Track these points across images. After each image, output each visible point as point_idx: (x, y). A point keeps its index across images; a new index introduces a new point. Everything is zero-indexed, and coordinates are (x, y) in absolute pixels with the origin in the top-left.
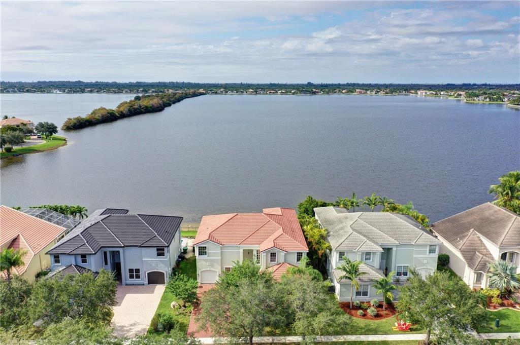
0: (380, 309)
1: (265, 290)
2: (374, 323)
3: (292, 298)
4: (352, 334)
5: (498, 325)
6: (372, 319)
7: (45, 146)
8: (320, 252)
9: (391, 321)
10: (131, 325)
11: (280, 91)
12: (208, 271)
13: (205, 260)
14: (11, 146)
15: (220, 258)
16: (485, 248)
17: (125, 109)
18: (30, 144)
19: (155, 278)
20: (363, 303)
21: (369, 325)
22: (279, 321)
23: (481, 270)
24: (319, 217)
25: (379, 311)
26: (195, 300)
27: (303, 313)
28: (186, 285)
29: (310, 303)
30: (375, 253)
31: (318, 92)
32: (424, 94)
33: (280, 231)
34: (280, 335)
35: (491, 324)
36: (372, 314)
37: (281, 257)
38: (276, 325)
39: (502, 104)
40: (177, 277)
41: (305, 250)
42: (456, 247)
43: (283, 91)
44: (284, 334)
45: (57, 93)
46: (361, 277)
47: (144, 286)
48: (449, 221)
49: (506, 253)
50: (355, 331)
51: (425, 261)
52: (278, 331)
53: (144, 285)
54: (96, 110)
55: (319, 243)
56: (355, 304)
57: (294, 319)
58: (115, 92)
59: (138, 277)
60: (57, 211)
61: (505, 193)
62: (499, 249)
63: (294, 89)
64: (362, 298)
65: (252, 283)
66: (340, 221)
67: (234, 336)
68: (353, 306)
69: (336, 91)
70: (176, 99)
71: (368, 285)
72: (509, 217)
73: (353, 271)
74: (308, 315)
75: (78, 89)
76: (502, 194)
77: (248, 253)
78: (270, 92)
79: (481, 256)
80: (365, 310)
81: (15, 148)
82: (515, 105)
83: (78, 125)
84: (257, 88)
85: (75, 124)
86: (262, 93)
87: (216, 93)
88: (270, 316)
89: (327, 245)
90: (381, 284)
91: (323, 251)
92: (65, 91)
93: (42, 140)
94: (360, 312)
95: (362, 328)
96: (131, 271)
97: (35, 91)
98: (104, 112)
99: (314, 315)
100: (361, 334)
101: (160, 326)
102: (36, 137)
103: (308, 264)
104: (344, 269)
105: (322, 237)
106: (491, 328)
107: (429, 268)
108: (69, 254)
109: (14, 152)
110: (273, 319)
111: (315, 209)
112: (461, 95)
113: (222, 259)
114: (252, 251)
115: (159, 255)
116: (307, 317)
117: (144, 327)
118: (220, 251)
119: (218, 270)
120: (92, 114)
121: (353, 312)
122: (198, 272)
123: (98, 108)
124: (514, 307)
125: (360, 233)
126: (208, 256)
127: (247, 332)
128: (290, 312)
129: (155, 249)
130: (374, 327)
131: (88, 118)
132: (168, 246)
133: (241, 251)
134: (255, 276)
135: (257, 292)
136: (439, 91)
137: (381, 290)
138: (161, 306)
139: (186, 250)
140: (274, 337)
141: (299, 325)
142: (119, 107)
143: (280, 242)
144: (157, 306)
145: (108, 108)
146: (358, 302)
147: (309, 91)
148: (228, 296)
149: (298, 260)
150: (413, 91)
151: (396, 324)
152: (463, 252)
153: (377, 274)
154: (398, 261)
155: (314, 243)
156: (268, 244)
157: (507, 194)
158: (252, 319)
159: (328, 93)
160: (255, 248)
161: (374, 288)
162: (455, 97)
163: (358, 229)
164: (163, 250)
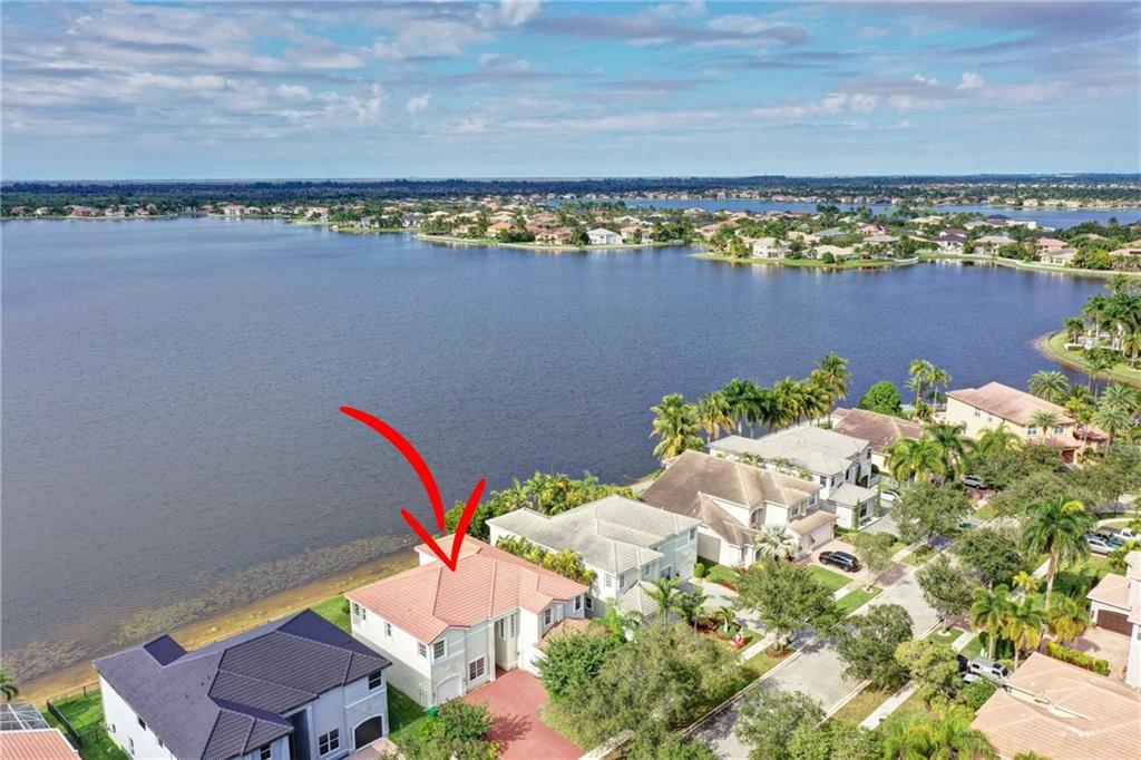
12: (446, 681)
13: (444, 665)
15: (463, 650)
16: (727, 513)
23: (746, 542)
32: (238, 213)
37: (557, 612)
47: (352, 757)
49: (755, 512)
51: (687, 553)
53: (347, 755)
59: (336, 745)
62: (748, 511)
69: (16, 211)
79: (732, 525)
96: (323, 739)
108: (244, 754)
111: (490, 522)
112: (320, 215)
113: (466, 651)
115: (372, 686)
118: (463, 639)
119: (461, 671)
126: (448, 654)
129: (365, 680)
133: (493, 624)
136: (265, 204)
150: (211, 207)
162: (308, 220)
164: (379, 675)
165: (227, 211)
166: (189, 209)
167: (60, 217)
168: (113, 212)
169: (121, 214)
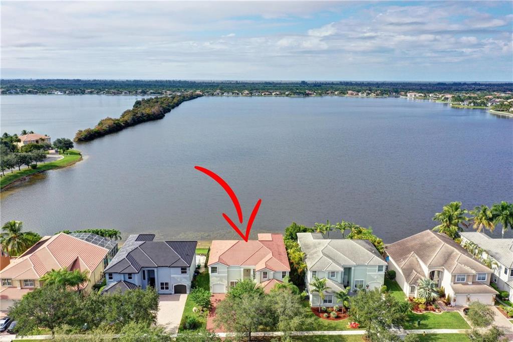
0: (340, 313)
1: (259, 301)
2: (334, 323)
3: (277, 306)
4: (319, 330)
5: (419, 324)
6: (333, 320)
7: (64, 162)
8: (299, 271)
9: (346, 322)
10: (167, 324)
11: (275, 93)
12: (218, 284)
13: (216, 277)
14: (35, 163)
15: (227, 275)
16: (420, 267)
17: (128, 118)
18: (50, 159)
19: (180, 290)
20: (328, 308)
21: (331, 324)
22: (268, 322)
23: (414, 284)
24: (300, 241)
25: (339, 314)
26: (209, 306)
27: (284, 317)
28: (204, 295)
29: (289, 310)
30: (337, 272)
31: (311, 94)
32: (413, 96)
33: (270, 255)
34: (269, 331)
35: (415, 323)
36: (334, 316)
37: (270, 275)
38: (266, 325)
39: (485, 109)
40: (197, 289)
41: (288, 269)
42: (399, 266)
43: (277, 93)
44: (272, 330)
45: (58, 95)
46: (328, 290)
47: (172, 296)
48: (398, 244)
49: (434, 271)
50: (321, 327)
51: (376, 277)
52: (268, 328)
53: (171, 294)
54: (103, 120)
55: (298, 264)
56: (322, 309)
57: (278, 320)
58: (114, 94)
59: (167, 288)
60: (98, 234)
61: (445, 220)
62: (428, 269)
63: (288, 91)
64: (328, 304)
65: (251, 296)
66: (315, 246)
67: (239, 331)
68: (321, 310)
69: (328, 92)
70: (174, 103)
71: (332, 296)
72: (439, 243)
73: (320, 286)
74: (287, 318)
75: (78, 90)
76: (443, 220)
77: (247, 271)
78: (265, 94)
79: (416, 273)
80: (329, 313)
81: (39, 164)
82: (497, 111)
83: (89, 137)
84: (252, 90)
85: (86, 136)
86: (257, 95)
87: (213, 95)
88: (262, 318)
89: (304, 265)
90: (340, 295)
91: (301, 270)
92: (66, 93)
93: (60, 154)
94: (325, 315)
95: (325, 326)
96: (162, 284)
97: (37, 92)
98: (110, 123)
99: (291, 318)
100: (325, 330)
101: (187, 325)
102: (53, 151)
103: (289, 281)
104: (315, 285)
105: (301, 259)
106: (414, 326)
107: (378, 281)
108: (120, 273)
109: (39, 168)
110: (264, 320)
111: (297, 234)
112: (447, 99)
113: (228, 275)
114: (250, 270)
115: (182, 273)
116: (286, 319)
117: (176, 325)
118: (226, 270)
119: (225, 283)
120: (99, 124)
121: (321, 314)
122: (211, 285)
123: (104, 118)
124: (435, 311)
125: (328, 256)
126: (218, 273)
127: (247, 329)
128: (276, 316)
129: (180, 269)
130: (334, 325)
131: (97, 129)
132: (190, 267)
133: (242, 270)
134: (252, 290)
135: (253, 303)
136: (428, 93)
137: (339, 300)
138: (186, 310)
139: (200, 266)
140: (265, 333)
141: (281, 325)
142: (123, 116)
143: (270, 264)
144: (183, 310)
145: (113, 118)
146: (324, 307)
147: (302, 93)
148: (235, 305)
149: (283, 276)
150: (403, 93)
151: (349, 323)
152: (403, 270)
153: (339, 288)
154: (355, 277)
155: (294, 263)
156: (261, 266)
157: (447, 221)
158: (251, 321)
159: (320, 94)
160: (252, 267)
161: (336, 298)
162: (442, 101)
163: (327, 253)
164: (186, 269)
165: (408, 95)
166: (394, 94)
167: (343, 95)
168: (362, 93)
169: (365, 95)
